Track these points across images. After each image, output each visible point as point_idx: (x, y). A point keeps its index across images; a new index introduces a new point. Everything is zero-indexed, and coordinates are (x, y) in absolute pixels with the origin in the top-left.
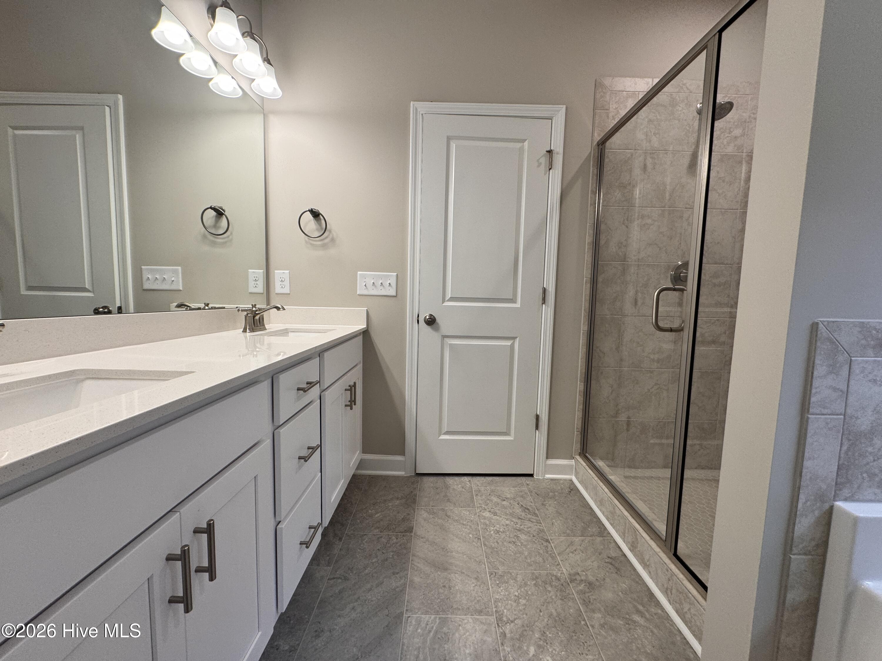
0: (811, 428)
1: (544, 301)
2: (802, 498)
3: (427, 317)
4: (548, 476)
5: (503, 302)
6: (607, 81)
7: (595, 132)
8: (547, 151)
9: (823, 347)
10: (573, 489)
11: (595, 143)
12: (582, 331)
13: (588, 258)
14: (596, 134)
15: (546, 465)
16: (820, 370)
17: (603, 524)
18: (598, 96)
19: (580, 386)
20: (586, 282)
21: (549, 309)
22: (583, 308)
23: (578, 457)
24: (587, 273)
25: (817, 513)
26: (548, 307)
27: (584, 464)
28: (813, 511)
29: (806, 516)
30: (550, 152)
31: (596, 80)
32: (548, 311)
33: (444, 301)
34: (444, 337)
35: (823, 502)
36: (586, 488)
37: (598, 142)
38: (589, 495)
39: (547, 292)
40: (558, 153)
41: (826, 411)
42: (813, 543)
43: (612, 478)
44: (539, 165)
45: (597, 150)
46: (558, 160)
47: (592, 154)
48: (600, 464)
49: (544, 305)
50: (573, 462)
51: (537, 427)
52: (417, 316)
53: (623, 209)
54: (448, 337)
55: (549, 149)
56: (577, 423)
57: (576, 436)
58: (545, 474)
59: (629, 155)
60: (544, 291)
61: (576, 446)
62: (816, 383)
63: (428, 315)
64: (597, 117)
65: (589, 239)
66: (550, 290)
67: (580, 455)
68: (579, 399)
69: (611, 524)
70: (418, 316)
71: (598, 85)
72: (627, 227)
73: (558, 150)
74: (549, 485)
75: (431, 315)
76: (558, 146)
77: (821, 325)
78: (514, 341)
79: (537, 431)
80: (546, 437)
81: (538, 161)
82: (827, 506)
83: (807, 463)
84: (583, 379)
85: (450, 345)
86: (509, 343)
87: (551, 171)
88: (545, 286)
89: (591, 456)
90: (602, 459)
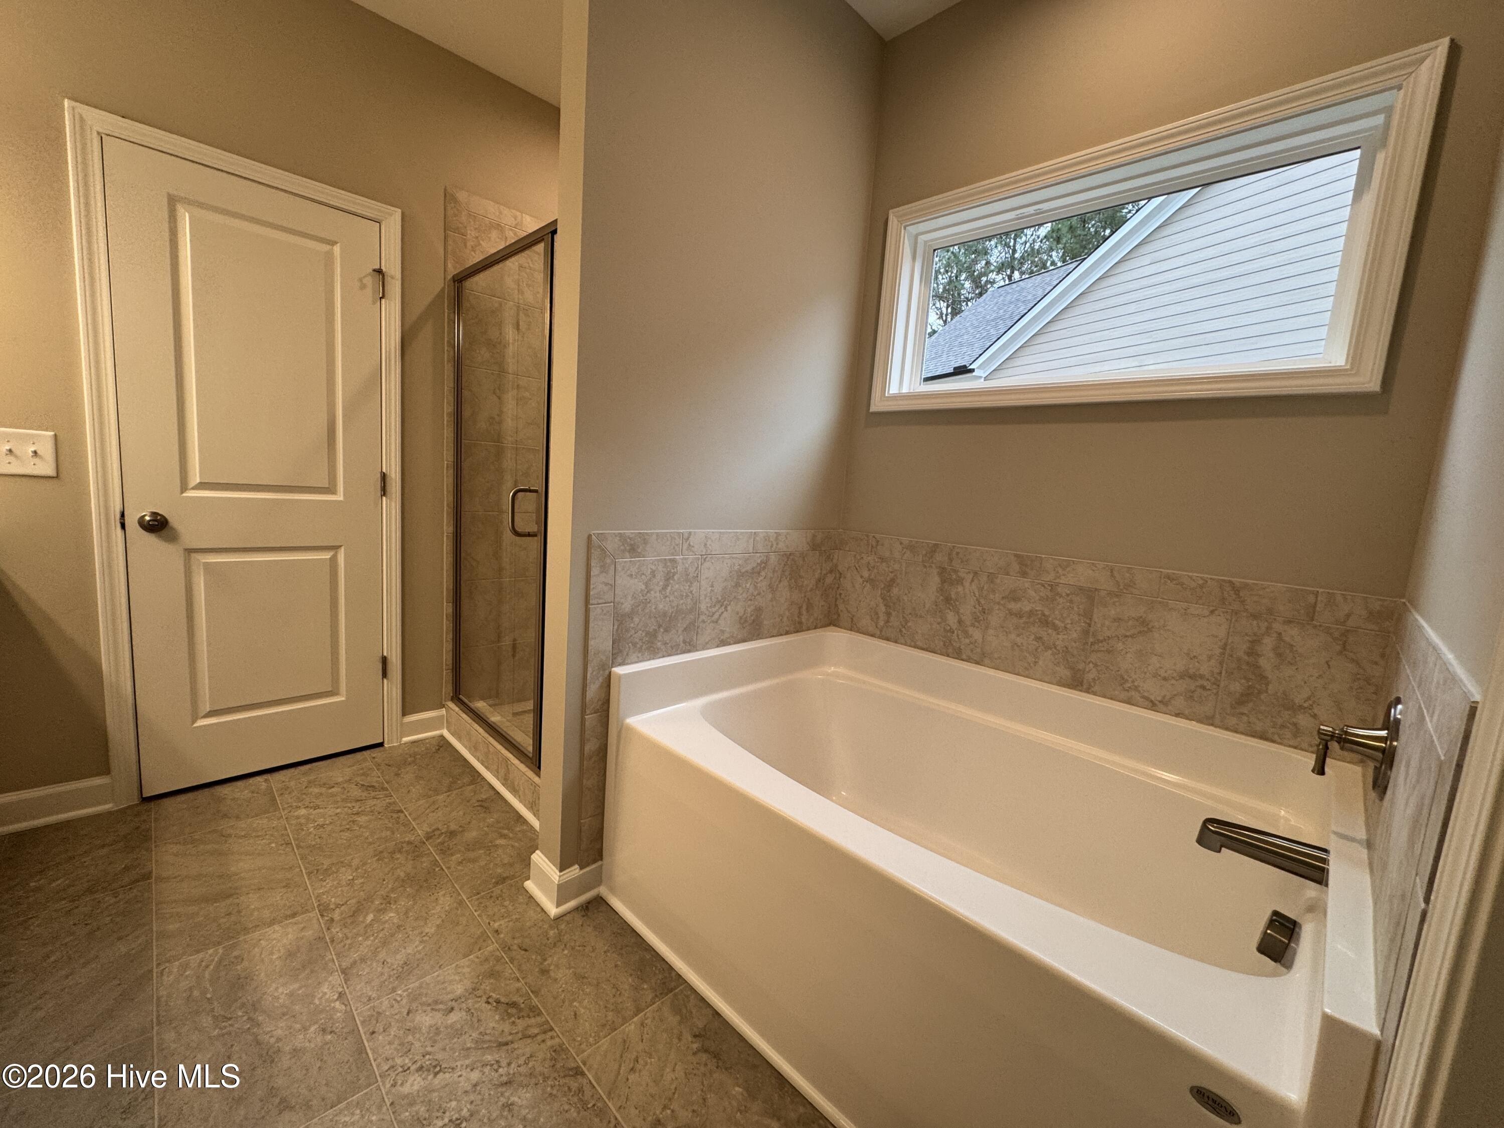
0: (592, 615)
1: (384, 491)
2: (590, 670)
3: (147, 518)
4: (405, 739)
5: (314, 493)
6: (462, 196)
7: (449, 261)
8: (374, 270)
9: (595, 553)
10: (443, 744)
11: (449, 277)
12: (445, 534)
13: (448, 433)
14: (450, 265)
15: (402, 724)
16: (595, 571)
17: (478, 772)
18: (450, 212)
19: (447, 608)
20: (447, 467)
21: (393, 504)
22: (445, 503)
23: (451, 705)
24: (448, 456)
25: (601, 679)
26: (391, 500)
27: (457, 709)
28: (598, 679)
29: (594, 683)
30: (379, 271)
31: (445, 190)
32: (391, 508)
33: (184, 488)
34: (189, 551)
35: (604, 670)
36: (459, 739)
37: (453, 277)
38: (463, 745)
39: (388, 480)
40: (392, 278)
41: (600, 601)
42: (600, 703)
43: (495, 718)
44: (363, 287)
45: (453, 287)
46: (395, 288)
47: (446, 292)
48: (480, 705)
49: (384, 498)
50: (443, 711)
51: (385, 674)
52: (118, 516)
53: (492, 374)
54: (197, 552)
55: (377, 267)
56: (447, 657)
57: (447, 676)
58: (401, 738)
59: (496, 305)
60: (384, 477)
61: (447, 689)
62: (593, 580)
63: (149, 514)
64: (450, 242)
65: (448, 408)
66: (393, 476)
67: (452, 700)
68: (446, 625)
69: (486, 767)
70: (123, 515)
71: (449, 198)
72: (499, 398)
73: (393, 273)
74: (408, 749)
75: (154, 514)
76: (393, 268)
77: (593, 537)
78: (336, 553)
79: (385, 681)
80: (399, 686)
81: (361, 280)
82: (607, 672)
83: (592, 643)
84: (451, 599)
85: (207, 566)
86: (327, 555)
87: (383, 301)
88: (384, 470)
89: (468, 697)
90: (483, 698)
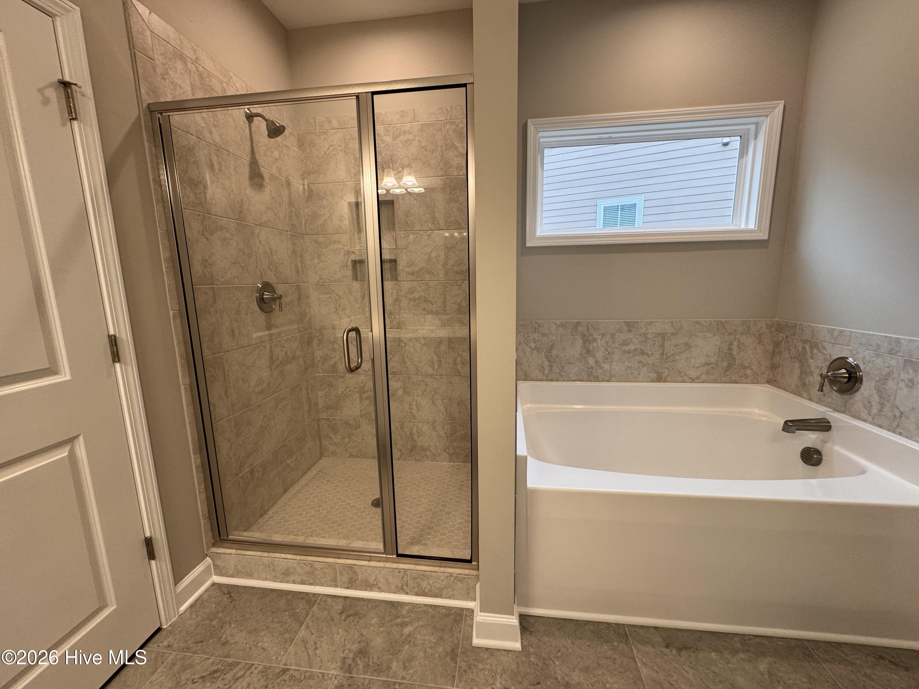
1: (116, 357)
4: (183, 608)
6: (142, 11)
7: (141, 86)
8: (58, 81)
10: (227, 590)
11: (144, 105)
13: (169, 281)
14: (142, 93)
15: (177, 594)
17: (301, 593)
18: (134, 28)
19: (196, 460)
21: (129, 369)
22: (177, 354)
23: (215, 549)
24: (172, 303)
26: (125, 364)
27: (226, 550)
30: (64, 83)
32: (127, 375)
36: (248, 576)
37: (148, 106)
39: (118, 342)
40: (82, 93)
45: (149, 118)
46: (88, 109)
47: (143, 121)
49: (117, 364)
50: (208, 561)
51: (151, 556)
55: (61, 77)
56: (202, 508)
57: (205, 526)
58: (178, 610)
59: (191, 142)
60: (113, 340)
61: (208, 538)
65: (165, 253)
66: (123, 336)
67: (215, 544)
68: (197, 478)
69: (315, 584)
71: (129, 8)
72: (208, 240)
73: (81, 88)
74: (197, 615)
76: (81, 81)
79: (153, 562)
80: (168, 558)
87: (75, 122)
88: (112, 333)
